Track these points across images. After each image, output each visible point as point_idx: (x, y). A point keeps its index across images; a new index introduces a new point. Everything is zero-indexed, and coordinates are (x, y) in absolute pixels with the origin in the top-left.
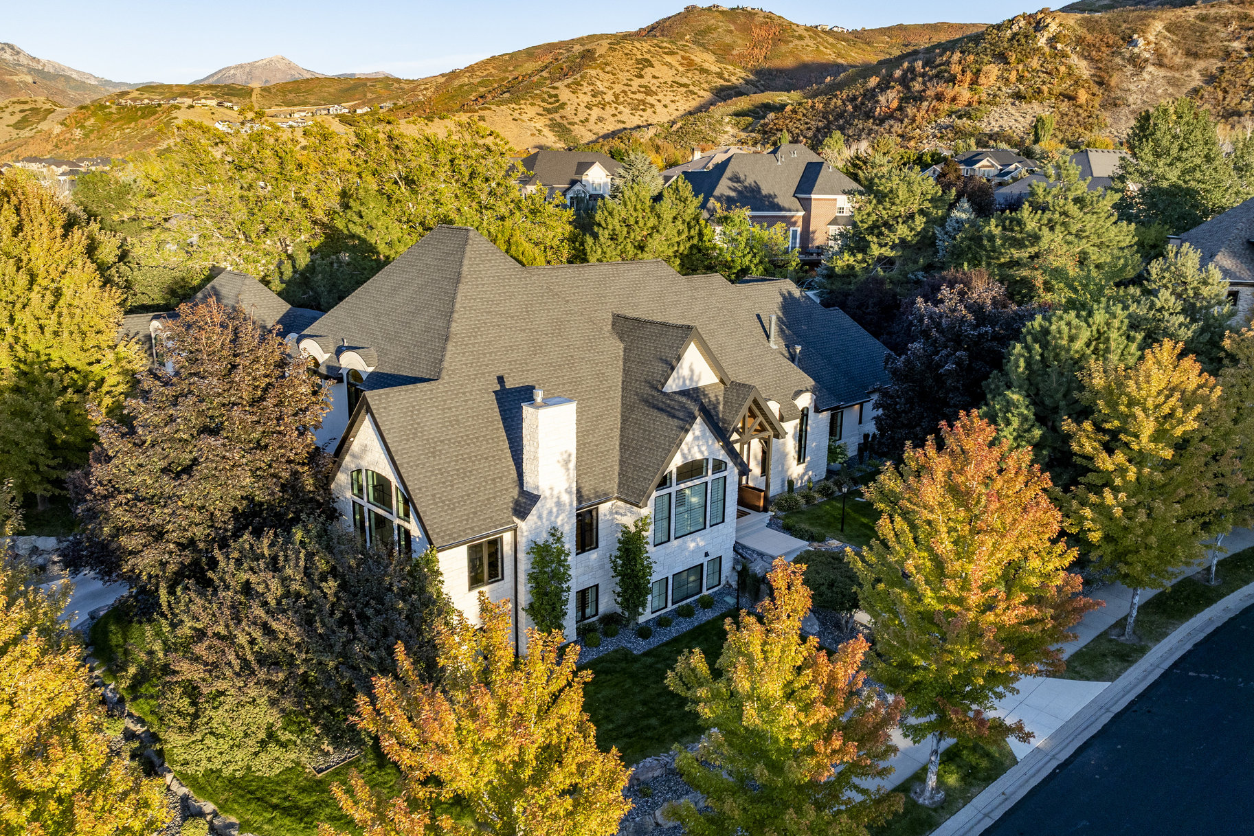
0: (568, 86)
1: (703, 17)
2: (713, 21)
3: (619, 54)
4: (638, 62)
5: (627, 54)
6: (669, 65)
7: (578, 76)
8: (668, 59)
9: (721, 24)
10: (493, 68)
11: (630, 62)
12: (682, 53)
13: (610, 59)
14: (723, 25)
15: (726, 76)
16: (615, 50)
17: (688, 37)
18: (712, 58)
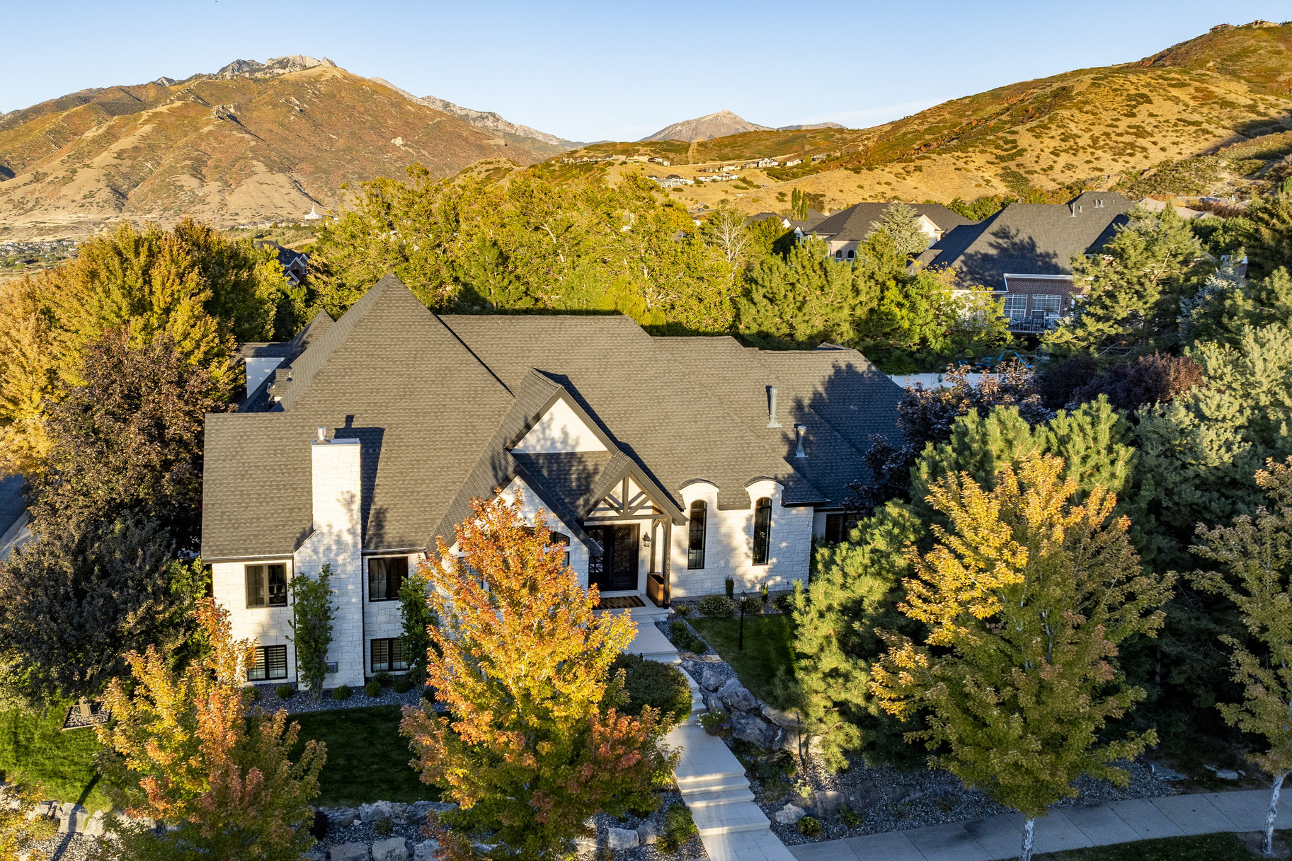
0: (1031, 130)
1: (1236, 38)
2: (1252, 42)
3: (1104, 90)
4: (1130, 98)
5: (1115, 90)
6: (1177, 100)
7: (1045, 119)
8: (1175, 92)
9: (1263, 44)
10: (949, 113)
11: (1119, 99)
12: (1198, 84)
13: (1091, 97)
14: (1266, 46)
15: (1261, 108)
16: (1099, 86)
17: (1211, 64)
18: (1242, 87)
